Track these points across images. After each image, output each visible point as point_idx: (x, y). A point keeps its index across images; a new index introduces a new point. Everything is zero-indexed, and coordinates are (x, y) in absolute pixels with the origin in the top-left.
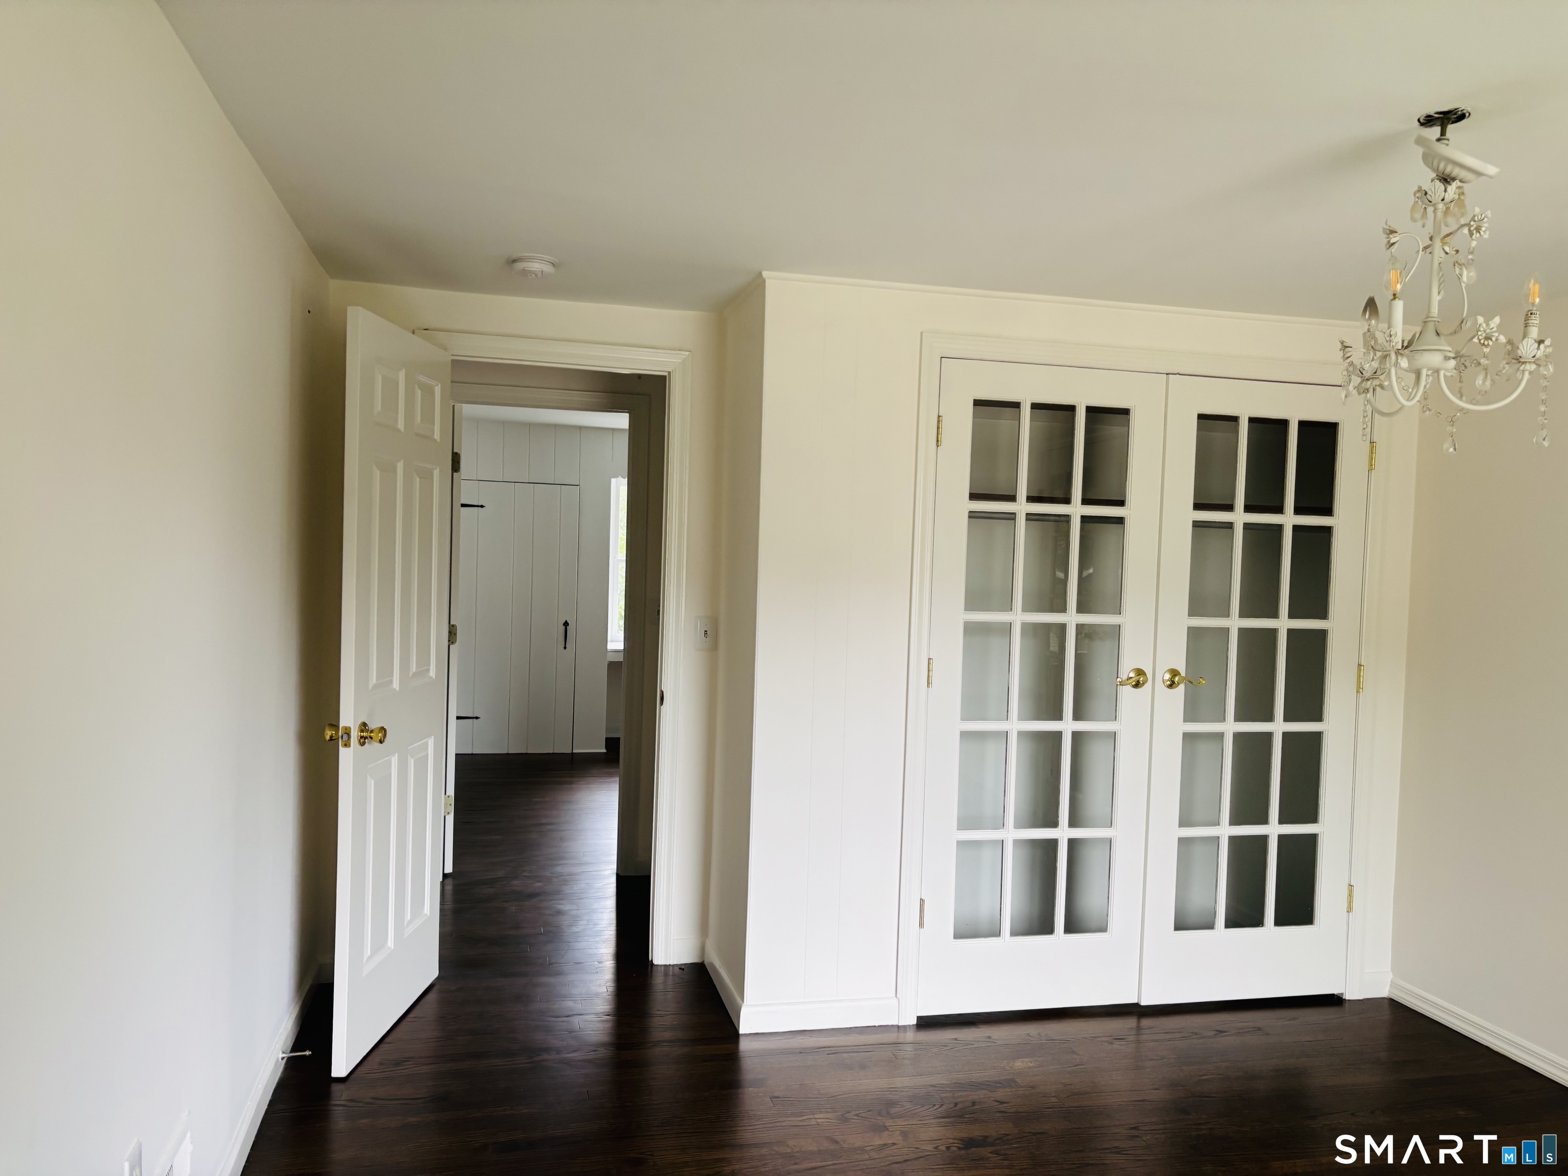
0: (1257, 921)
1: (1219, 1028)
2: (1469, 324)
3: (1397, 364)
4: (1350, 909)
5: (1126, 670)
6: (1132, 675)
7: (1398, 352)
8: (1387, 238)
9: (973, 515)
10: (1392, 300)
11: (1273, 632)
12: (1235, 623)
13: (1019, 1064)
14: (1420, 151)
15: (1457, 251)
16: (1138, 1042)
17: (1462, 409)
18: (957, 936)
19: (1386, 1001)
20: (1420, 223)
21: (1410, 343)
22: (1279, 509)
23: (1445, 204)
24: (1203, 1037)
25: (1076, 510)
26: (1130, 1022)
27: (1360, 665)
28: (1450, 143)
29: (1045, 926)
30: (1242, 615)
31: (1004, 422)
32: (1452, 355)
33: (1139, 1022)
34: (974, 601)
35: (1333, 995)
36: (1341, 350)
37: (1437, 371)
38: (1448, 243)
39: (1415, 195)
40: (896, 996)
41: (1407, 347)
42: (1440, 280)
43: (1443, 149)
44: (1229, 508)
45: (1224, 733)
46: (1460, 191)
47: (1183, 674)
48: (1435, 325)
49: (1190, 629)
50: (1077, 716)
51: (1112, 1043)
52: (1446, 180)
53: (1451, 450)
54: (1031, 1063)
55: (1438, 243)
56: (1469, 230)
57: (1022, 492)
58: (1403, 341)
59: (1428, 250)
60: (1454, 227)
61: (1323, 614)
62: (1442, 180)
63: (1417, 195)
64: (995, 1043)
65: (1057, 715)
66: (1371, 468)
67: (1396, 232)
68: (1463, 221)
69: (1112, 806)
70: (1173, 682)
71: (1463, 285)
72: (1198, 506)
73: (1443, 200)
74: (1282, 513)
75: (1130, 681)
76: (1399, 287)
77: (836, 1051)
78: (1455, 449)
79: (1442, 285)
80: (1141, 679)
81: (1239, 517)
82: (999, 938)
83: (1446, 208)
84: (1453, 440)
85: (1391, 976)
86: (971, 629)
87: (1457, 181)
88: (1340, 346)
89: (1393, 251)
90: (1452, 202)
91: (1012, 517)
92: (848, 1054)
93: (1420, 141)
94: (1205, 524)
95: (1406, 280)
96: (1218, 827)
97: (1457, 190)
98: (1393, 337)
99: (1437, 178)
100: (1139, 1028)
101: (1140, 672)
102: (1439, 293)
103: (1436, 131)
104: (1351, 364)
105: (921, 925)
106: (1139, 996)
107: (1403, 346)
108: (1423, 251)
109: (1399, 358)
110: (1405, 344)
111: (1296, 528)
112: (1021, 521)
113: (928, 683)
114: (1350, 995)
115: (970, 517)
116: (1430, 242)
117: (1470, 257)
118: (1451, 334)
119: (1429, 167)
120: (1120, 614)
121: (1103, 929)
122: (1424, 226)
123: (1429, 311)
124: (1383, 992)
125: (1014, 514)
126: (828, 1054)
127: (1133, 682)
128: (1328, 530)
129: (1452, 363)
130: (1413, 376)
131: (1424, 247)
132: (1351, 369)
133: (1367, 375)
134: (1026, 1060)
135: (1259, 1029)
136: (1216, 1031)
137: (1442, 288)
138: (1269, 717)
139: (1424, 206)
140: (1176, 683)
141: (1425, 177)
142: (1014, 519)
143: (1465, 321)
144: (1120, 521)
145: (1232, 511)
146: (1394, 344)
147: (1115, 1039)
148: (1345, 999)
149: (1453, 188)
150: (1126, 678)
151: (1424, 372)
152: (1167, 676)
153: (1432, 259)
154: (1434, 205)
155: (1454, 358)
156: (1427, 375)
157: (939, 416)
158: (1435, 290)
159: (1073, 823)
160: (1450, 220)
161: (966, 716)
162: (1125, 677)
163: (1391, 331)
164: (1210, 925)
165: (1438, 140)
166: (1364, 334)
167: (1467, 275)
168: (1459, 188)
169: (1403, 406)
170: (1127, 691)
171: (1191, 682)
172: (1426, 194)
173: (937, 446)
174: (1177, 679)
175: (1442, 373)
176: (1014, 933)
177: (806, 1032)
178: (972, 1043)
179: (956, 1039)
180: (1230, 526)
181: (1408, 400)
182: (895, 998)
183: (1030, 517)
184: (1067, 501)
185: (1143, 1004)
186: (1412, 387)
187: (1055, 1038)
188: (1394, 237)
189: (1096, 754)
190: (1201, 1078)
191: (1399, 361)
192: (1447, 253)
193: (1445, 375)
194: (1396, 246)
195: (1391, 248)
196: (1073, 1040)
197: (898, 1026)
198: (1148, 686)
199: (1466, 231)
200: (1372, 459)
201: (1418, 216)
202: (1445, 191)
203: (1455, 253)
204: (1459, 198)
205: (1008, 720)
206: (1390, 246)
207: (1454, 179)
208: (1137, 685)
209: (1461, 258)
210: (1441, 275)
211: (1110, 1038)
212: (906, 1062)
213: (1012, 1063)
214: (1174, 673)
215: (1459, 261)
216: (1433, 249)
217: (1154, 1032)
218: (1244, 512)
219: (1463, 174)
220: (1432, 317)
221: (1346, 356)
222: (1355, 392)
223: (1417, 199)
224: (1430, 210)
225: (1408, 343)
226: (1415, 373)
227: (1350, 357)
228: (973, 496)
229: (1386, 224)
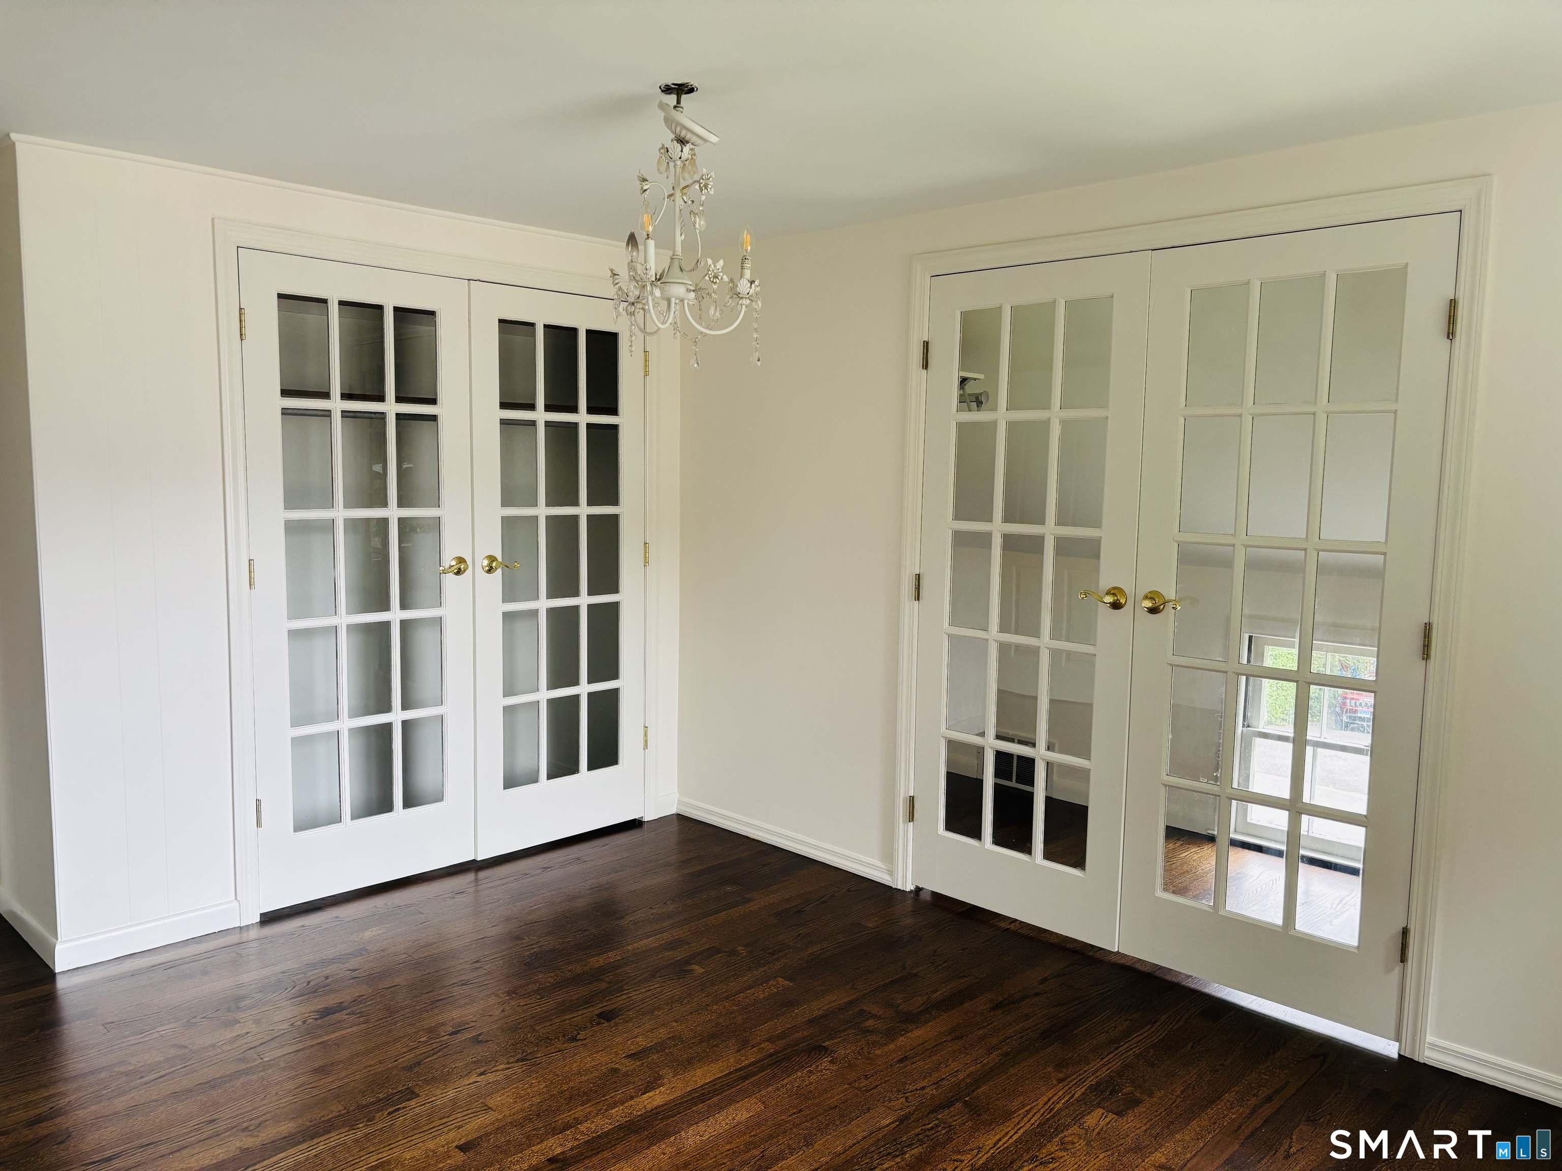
0: (573, 769)
1: (545, 866)
2: (702, 264)
3: (652, 293)
4: (646, 746)
5: (448, 560)
6: (453, 563)
7: (652, 283)
8: (641, 184)
9: (285, 412)
10: (646, 239)
11: (575, 518)
12: (542, 511)
13: (368, 934)
14: (662, 114)
15: (693, 202)
16: (477, 892)
17: (702, 333)
18: (299, 827)
19: (675, 817)
20: (665, 175)
21: (662, 276)
22: (574, 409)
23: (682, 162)
24: (532, 876)
25: (391, 407)
26: (470, 877)
27: (645, 543)
28: (684, 111)
29: (384, 805)
30: (548, 504)
31: (311, 317)
32: (692, 288)
33: (476, 876)
34: (294, 498)
35: (635, 819)
36: (611, 277)
37: (682, 301)
38: (686, 193)
39: (659, 151)
40: (236, 899)
41: (659, 280)
42: (681, 224)
43: (678, 116)
44: (532, 407)
45: (538, 609)
46: (693, 152)
47: (500, 559)
48: (679, 261)
49: (504, 519)
50: (404, 606)
51: (454, 898)
52: (682, 142)
53: (696, 365)
54: (380, 930)
55: (678, 194)
56: (700, 186)
57: (336, 389)
58: (656, 275)
59: (672, 198)
60: (689, 182)
61: (615, 502)
62: (679, 141)
63: (661, 151)
64: (343, 921)
65: (385, 606)
66: (646, 374)
67: (648, 181)
68: (697, 178)
69: (442, 686)
70: (492, 567)
71: (698, 231)
72: (504, 405)
73: (680, 158)
74: (577, 413)
75: (452, 569)
76: (651, 228)
77: (174, 965)
78: (698, 365)
79: (683, 228)
80: (462, 567)
81: (541, 416)
82: (340, 824)
83: (684, 165)
84: (697, 359)
85: (678, 796)
86: (292, 528)
87: (690, 144)
88: (610, 273)
89: (646, 196)
90: (686, 160)
91: (327, 414)
92: (187, 965)
93: (662, 106)
94: (511, 422)
95: (656, 223)
96: (537, 693)
97: (690, 152)
98: (648, 271)
99: (676, 139)
100: (476, 880)
101: (461, 560)
102: (681, 235)
103: (672, 99)
104: (620, 289)
105: (259, 824)
106: (476, 853)
107: (656, 279)
108: (668, 198)
109: (654, 288)
110: (658, 277)
111: (589, 426)
112: (337, 418)
113: (250, 585)
114: (649, 816)
115: (283, 414)
116: (673, 192)
117: (701, 208)
118: (689, 271)
119: (668, 128)
120: (439, 507)
121: (439, 798)
122: (667, 178)
123: (674, 251)
124: (672, 809)
125: (330, 411)
126: (165, 970)
127: (454, 570)
128: (615, 428)
129: (692, 295)
130: (666, 303)
131: (669, 195)
132: (620, 293)
133: (631, 300)
134: (374, 929)
135: (578, 859)
136: (543, 868)
137: (684, 230)
138: (576, 593)
139: (667, 161)
140: (494, 568)
141: (667, 137)
142: (330, 416)
143: (699, 261)
144: (434, 418)
145: (535, 410)
146: (649, 276)
147: (457, 894)
148: (644, 821)
149: (687, 149)
150: (449, 566)
151: (673, 300)
152: (486, 562)
153: (675, 204)
154: (674, 161)
155: (693, 291)
156: (675, 303)
157: (240, 309)
158: (678, 233)
159: (405, 706)
160: (686, 175)
161: (293, 614)
162: (447, 566)
163: (646, 265)
164: (535, 780)
165: (675, 107)
166: (629, 263)
167: (700, 223)
168: (691, 149)
169: (659, 328)
170: (450, 580)
171: (507, 567)
172: (668, 151)
173: (242, 340)
174: (494, 564)
175: (686, 302)
176: (354, 817)
177: (137, 955)
178: (320, 925)
179: (303, 926)
180: (533, 423)
181: (662, 324)
182: (235, 901)
183: (345, 414)
184: (381, 398)
185: (479, 859)
186: (665, 312)
187: (400, 905)
188: (646, 185)
189: (425, 639)
190: (532, 908)
191: (654, 291)
192: (685, 202)
193: (688, 303)
194: (647, 192)
195: (645, 193)
196: (418, 902)
197: (240, 927)
198: (469, 572)
199: (697, 187)
200: (646, 366)
201: (663, 169)
202: (682, 151)
203: (691, 202)
204: (692, 158)
205: (336, 615)
206: (643, 192)
207: (688, 142)
208: (459, 572)
209: (695, 208)
210: (681, 220)
211: (453, 893)
212: (251, 958)
213: (362, 934)
214: (492, 559)
215: (694, 211)
216: (675, 198)
217: (491, 880)
218: (545, 411)
219: (694, 139)
220: (677, 255)
221: (615, 283)
222: (624, 313)
223: (661, 155)
224: (672, 164)
225: (660, 276)
226: (667, 301)
227: (618, 283)
228: (285, 393)
229: (640, 173)
